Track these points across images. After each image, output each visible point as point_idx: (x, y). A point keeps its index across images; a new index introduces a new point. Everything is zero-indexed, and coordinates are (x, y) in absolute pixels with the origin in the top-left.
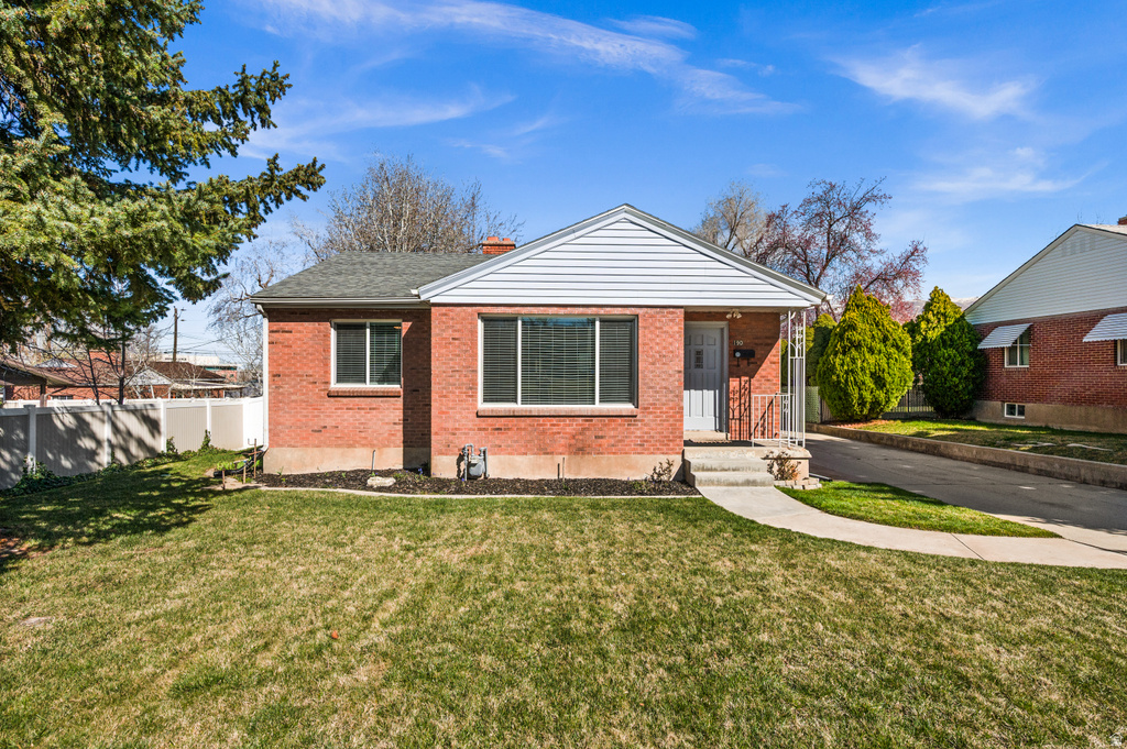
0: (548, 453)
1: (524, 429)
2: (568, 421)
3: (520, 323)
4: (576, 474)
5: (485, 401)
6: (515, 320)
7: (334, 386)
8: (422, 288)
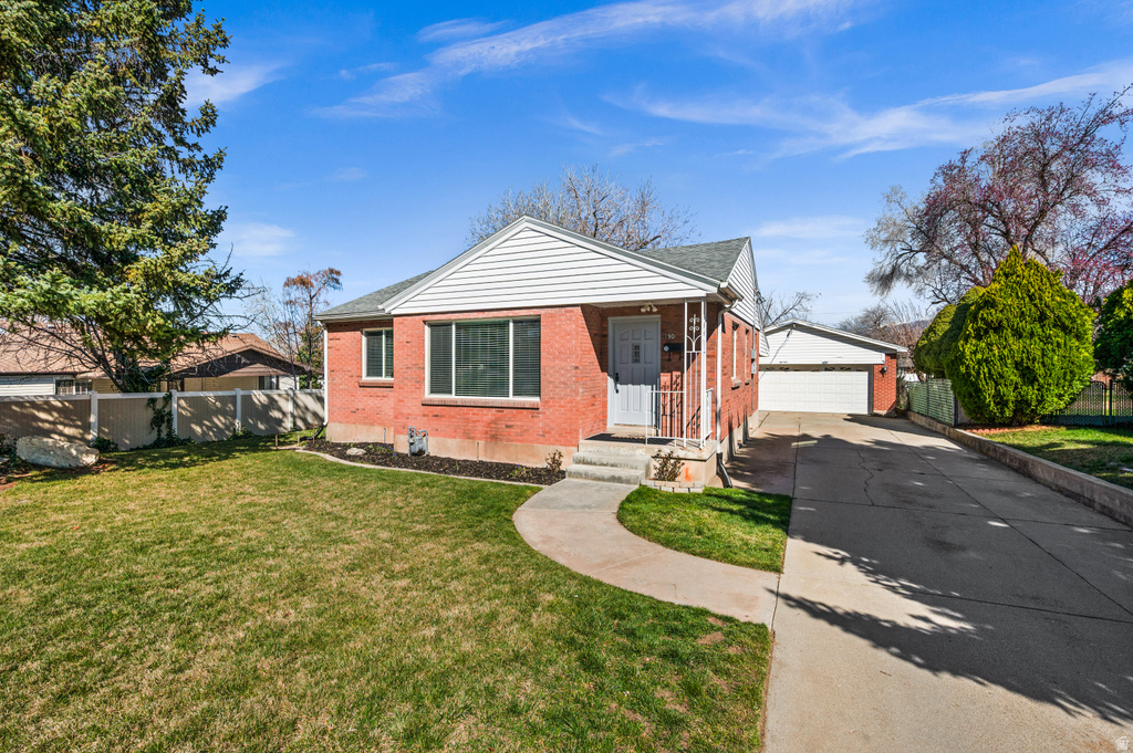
0: (469, 438)
1: (453, 417)
2: (485, 411)
3: (454, 327)
4: (491, 458)
5: (432, 392)
6: (450, 325)
7: (365, 379)
8: (385, 304)
